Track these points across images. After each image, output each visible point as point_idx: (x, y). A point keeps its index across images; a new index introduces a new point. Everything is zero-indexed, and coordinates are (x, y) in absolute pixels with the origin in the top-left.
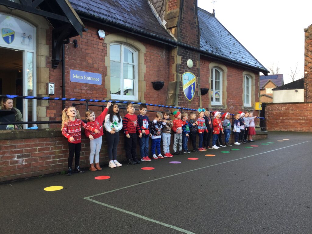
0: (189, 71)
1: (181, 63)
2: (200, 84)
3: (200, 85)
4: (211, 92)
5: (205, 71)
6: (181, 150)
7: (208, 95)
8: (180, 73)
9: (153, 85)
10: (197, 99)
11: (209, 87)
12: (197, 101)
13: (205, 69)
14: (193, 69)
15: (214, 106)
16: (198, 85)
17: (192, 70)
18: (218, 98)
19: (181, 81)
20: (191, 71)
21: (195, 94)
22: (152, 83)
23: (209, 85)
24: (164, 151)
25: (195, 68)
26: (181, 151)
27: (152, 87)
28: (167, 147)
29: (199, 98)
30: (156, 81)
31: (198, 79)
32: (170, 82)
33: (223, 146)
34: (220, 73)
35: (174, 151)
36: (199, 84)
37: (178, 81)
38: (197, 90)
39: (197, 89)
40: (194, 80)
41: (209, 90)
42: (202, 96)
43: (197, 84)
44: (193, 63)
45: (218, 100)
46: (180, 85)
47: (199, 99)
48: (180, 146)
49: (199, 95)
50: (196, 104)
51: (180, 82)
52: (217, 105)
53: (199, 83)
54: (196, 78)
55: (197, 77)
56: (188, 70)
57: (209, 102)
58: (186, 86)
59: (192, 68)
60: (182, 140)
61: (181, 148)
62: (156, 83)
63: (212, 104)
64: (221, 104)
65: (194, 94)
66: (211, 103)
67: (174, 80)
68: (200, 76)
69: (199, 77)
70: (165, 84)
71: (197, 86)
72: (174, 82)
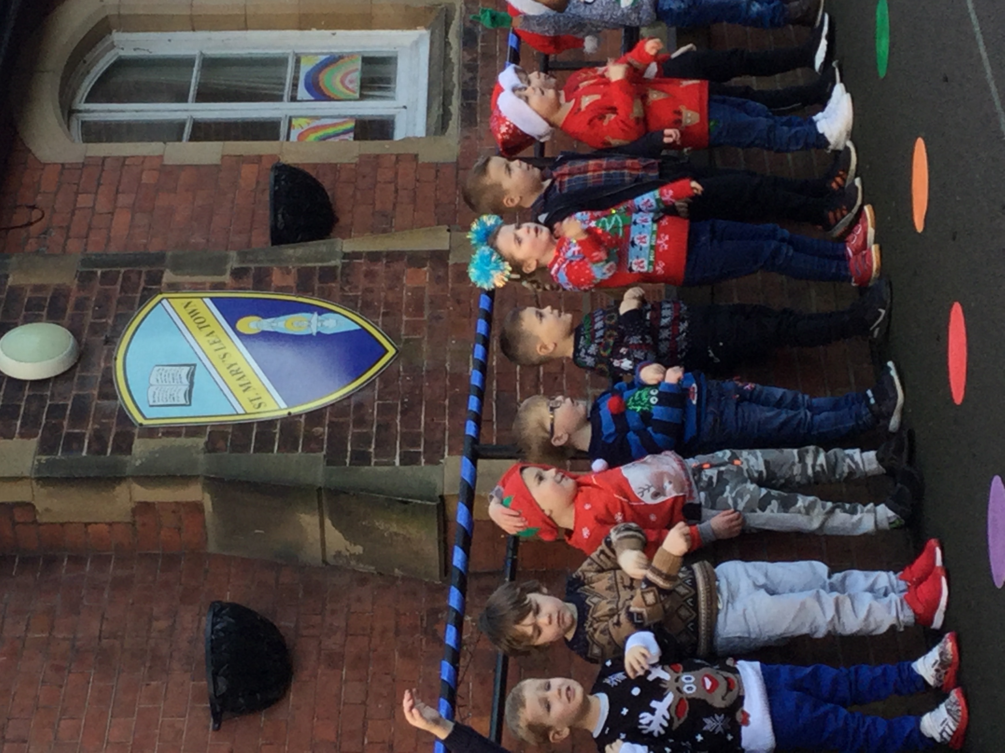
0: (111, 357)
1: (33, 443)
2: (233, 254)
3: (243, 256)
4: (301, 136)
5: (102, 205)
6: (872, 454)
7: (334, 168)
8: (128, 450)
9: (238, 711)
10: (370, 275)
11: (259, 159)
12: (397, 278)
13: (84, 200)
14: (89, 319)
15: (437, 111)
16: (238, 274)
17: (95, 329)
18: (358, 64)
19: (201, 442)
20: (107, 341)
21: (326, 296)
22: (217, 717)
23: (242, 159)
24: (884, 628)
25: (80, 305)
26: (880, 460)
27: (262, 718)
28: (852, 599)
29: (362, 265)
30: (205, 684)
31: (177, 268)
32: (212, 548)
33: (823, 44)
34: (128, 53)
35: (885, 525)
36: (234, 263)
37: (201, 470)
38: (291, 281)
39: (277, 278)
40: (194, 313)
41: (289, 159)
42: (347, 234)
43: (227, 278)
44: (27, 321)
45: (380, 70)
46: (246, 447)
47: (374, 257)
48: (833, 466)
49: (337, 262)
50: (418, 291)
51: (211, 448)
52: (431, 84)
53: (224, 260)
54: (174, 287)
55: (168, 277)
56: (97, 374)
57: (398, 157)
58: (247, 388)
59: (76, 332)
60: (773, 454)
61: (856, 453)
62: (223, 687)
63: (420, 131)
64: (416, 43)
65: (322, 311)
66: (406, 140)
67: (197, 507)
68: (155, 247)
69: (160, 258)
70: (228, 598)
71: (249, 281)
72: (208, 505)
